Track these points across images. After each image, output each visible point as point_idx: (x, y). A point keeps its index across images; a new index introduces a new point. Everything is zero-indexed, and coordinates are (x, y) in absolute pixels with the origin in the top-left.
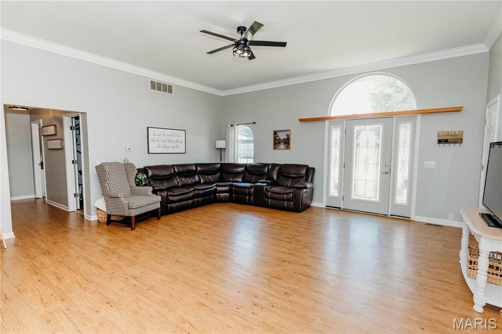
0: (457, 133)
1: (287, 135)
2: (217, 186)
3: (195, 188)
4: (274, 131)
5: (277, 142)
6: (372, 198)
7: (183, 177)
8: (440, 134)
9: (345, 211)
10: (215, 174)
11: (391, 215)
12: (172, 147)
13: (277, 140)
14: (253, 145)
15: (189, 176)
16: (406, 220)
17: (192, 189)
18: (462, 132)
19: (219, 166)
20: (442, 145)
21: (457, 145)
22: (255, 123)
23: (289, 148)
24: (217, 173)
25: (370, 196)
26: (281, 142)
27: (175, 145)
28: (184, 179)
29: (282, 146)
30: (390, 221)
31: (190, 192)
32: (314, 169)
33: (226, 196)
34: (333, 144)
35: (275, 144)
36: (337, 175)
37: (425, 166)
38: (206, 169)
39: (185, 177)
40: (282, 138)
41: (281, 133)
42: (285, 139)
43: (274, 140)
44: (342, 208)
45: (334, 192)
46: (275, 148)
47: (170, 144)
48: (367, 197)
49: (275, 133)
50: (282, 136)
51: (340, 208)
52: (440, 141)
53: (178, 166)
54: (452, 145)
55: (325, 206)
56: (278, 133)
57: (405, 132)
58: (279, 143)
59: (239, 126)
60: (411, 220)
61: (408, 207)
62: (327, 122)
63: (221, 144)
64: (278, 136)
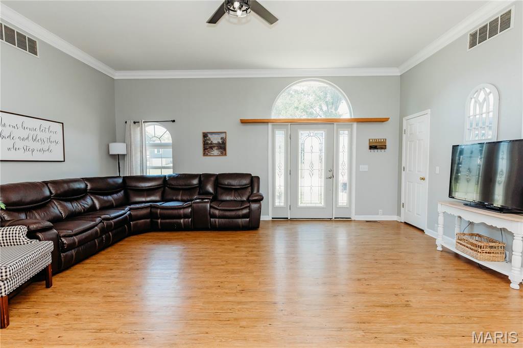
0: (382, 140)
1: (222, 138)
2: (130, 209)
3: (103, 217)
4: (204, 133)
5: (207, 147)
6: (318, 203)
7: (66, 201)
8: (371, 141)
9: (293, 220)
10: (117, 193)
11: (335, 218)
12: (40, 151)
13: (207, 144)
14: (171, 150)
15: (77, 200)
16: (347, 220)
17: (98, 220)
18: (386, 139)
19: (120, 181)
20: (372, 150)
21: (383, 150)
22: (174, 121)
23: (225, 155)
24: (120, 191)
25: (316, 202)
26: (214, 147)
27: (45, 147)
28: (69, 205)
29: (216, 152)
30: (334, 224)
31: (96, 225)
32: (258, 178)
33: (146, 223)
34: (277, 150)
35: (205, 149)
36: (282, 184)
37: (361, 170)
38: (99, 186)
39: (71, 201)
40: (215, 142)
41: (214, 135)
42: (219, 143)
43: (204, 144)
44: (289, 218)
45: (280, 202)
46: (205, 154)
47: (37, 146)
48: (314, 203)
49: (205, 135)
50: (215, 139)
51: (287, 218)
52: (371, 147)
53: (55, 183)
54: (379, 150)
55: (271, 219)
56: (210, 136)
57: (344, 139)
58: (211, 148)
59: (146, 124)
60: (351, 220)
61: (348, 208)
62: (270, 125)
63: (118, 148)
64: (209, 140)
